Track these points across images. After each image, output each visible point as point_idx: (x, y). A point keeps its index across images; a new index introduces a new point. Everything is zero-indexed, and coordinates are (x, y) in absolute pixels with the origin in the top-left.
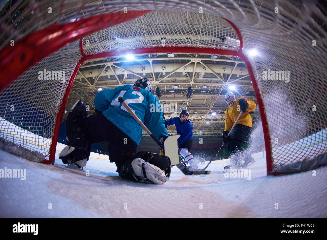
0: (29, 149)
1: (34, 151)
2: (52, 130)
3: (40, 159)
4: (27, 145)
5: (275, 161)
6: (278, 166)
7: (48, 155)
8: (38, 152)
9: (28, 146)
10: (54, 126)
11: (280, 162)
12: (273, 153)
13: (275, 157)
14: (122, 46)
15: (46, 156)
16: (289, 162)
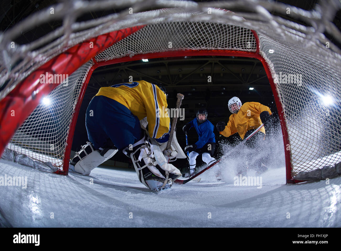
0: (42, 160)
1: (47, 162)
2: (65, 140)
3: (53, 169)
4: (39, 156)
5: (295, 168)
6: (297, 173)
7: (61, 165)
8: (51, 162)
9: (40, 158)
10: (67, 136)
11: (299, 169)
12: (293, 160)
13: (294, 164)
14: (134, 52)
15: (59, 166)
16: (309, 169)
